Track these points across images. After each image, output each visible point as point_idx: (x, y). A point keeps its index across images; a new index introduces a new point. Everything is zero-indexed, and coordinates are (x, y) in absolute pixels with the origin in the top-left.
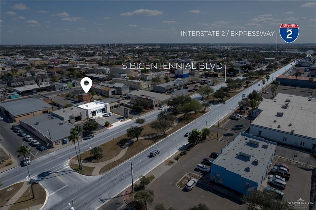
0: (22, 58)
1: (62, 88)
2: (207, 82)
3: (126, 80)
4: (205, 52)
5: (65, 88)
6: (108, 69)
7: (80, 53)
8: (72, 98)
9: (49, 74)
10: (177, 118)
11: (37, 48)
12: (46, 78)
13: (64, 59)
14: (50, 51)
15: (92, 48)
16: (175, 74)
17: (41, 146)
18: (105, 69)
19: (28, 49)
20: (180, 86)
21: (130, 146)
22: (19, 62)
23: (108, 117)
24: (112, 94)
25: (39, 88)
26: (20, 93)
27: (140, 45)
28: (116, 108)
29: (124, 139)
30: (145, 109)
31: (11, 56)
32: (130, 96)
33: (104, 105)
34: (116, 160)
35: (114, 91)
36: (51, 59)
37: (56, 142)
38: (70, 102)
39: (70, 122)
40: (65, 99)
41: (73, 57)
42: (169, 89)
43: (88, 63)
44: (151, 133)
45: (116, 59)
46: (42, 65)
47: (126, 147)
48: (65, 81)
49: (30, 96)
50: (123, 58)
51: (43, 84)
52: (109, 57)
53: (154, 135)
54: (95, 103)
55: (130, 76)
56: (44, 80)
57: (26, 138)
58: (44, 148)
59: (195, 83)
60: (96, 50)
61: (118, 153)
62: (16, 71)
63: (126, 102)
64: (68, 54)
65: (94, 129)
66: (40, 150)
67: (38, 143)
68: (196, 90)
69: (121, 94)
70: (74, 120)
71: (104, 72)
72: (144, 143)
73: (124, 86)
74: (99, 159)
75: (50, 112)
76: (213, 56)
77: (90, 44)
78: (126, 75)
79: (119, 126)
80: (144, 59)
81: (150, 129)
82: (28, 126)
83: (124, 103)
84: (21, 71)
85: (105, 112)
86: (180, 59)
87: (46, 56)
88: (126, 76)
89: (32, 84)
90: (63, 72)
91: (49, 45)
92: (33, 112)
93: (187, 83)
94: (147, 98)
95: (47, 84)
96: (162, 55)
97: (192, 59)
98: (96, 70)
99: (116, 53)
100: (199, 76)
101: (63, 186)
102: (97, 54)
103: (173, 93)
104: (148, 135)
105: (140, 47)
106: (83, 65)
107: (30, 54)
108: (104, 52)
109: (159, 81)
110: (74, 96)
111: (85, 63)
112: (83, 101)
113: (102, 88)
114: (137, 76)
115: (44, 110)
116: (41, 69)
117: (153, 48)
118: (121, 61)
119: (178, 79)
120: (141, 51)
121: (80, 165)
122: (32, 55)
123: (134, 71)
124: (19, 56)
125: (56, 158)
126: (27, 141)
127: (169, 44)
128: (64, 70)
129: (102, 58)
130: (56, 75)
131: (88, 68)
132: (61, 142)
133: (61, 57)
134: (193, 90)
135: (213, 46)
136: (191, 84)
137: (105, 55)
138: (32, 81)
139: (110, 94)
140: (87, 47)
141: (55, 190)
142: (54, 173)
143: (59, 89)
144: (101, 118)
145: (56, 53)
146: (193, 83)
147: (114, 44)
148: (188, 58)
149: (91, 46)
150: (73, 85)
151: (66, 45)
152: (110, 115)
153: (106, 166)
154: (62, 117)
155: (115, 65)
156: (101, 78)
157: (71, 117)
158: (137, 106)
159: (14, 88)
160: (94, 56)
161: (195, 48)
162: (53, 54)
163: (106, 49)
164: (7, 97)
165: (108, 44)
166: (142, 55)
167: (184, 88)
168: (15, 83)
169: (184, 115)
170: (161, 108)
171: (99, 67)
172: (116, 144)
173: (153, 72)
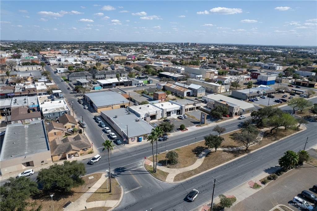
0: (105, 53)
1: (138, 84)
2: (299, 92)
3: (202, 82)
4: (294, 56)
5: (140, 85)
6: (183, 69)
7: (154, 51)
8: (147, 95)
9: (127, 69)
10: (261, 131)
11: (117, 44)
12: (124, 74)
13: (140, 56)
14: (128, 48)
15: (167, 47)
16: (258, 80)
17: (118, 140)
18: (180, 68)
19: (110, 45)
20: (264, 94)
21: (207, 156)
22: (102, 57)
23: (182, 119)
24: (187, 96)
25: (118, 82)
26: (102, 85)
27: (216, 46)
28: (191, 111)
29: (200, 147)
30: (224, 116)
31: (97, 52)
32: (207, 100)
33: (180, 106)
34: (191, 169)
35: (189, 92)
36: (129, 55)
37: (132, 139)
38: (145, 99)
39: (145, 120)
40: (141, 95)
41: (149, 54)
42: (251, 97)
43: (163, 61)
44: (230, 145)
45: (191, 58)
46: (121, 61)
47: (202, 156)
48: (141, 77)
49: (110, 89)
50: (197, 58)
51: (122, 78)
52: (184, 56)
53: (235, 148)
54: (170, 103)
55: (206, 78)
56: (122, 75)
57: (105, 130)
58: (121, 142)
59: (283, 93)
60: (170, 49)
61: (194, 162)
62: (100, 65)
63: (202, 105)
64: (144, 51)
65: (170, 131)
66: (117, 144)
67: (115, 136)
68: (285, 101)
69: (196, 96)
70: (149, 118)
71: (178, 71)
72: (223, 156)
73: (200, 88)
74: (174, 165)
75: (127, 107)
76: (305, 61)
77: (164, 43)
78: (201, 76)
79: (194, 131)
80: (220, 61)
81: (230, 140)
82: (108, 118)
83: (200, 107)
84: (103, 65)
85: (179, 114)
86: (263, 63)
87: (125, 52)
88: (201, 78)
89: (111, 78)
90: (139, 68)
91: (127, 42)
92: (113, 105)
93: (273, 92)
94: (227, 104)
95: (125, 79)
96: (240, 57)
97: (277, 63)
98: (171, 69)
99: (190, 53)
100: (287, 84)
101: (137, 187)
102: (171, 53)
103: (255, 101)
104: (228, 147)
105: (215, 47)
106: (158, 62)
107: (111, 50)
108: (179, 51)
109: (239, 86)
110: (150, 94)
111: (160, 61)
112: (158, 100)
113: (178, 88)
114: (213, 78)
115: (122, 104)
116: (120, 65)
117: (230, 49)
118: (196, 61)
119: (262, 85)
120: (217, 52)
121: (155, 167)
122: (113, 51)
123: (210, 72)
124: (103, 51)
125: (131, 155)
126: (106, 132)
127: (248, 46)
128: (140, 66)
129: (176, 57)
130: (133, 71)
131: (162, 66)
132: (136, 139)
133: (137, 53)
134: (281, 101)
135: (304, 49)
136: (277, 94)
137: (180, 55)
138: (112, 75)
139: (185, 95)
140: (162, 45)
141: (129, 189)
142: (129, 171)
143: (135, 85)
144: (175, 120)
145: (133, 50)
146: (280, 92)
147: (188, 43)
148: (272, 62)
149: (165, 44)
150: (149, 82)
151: (142, 43)
152: (185, 118)
153: (180, 173)
154: (139, 114)
155: (189, 65)
156: (176, 78)
157: (147, 115)
158: (214, 112)
159: (98, 81)
160: (168, 54)
161: (280, 51)
162: (130, 50)
163: (180, 48)
164: (92, 88)
165: (182, 43)
166: (217, 56)
167: (268, 96)
168: (98, 76)
169: (271, 130)
170: (242, 117)
171: (173, 66)
172: (192, 151)
173: (231, 76)
